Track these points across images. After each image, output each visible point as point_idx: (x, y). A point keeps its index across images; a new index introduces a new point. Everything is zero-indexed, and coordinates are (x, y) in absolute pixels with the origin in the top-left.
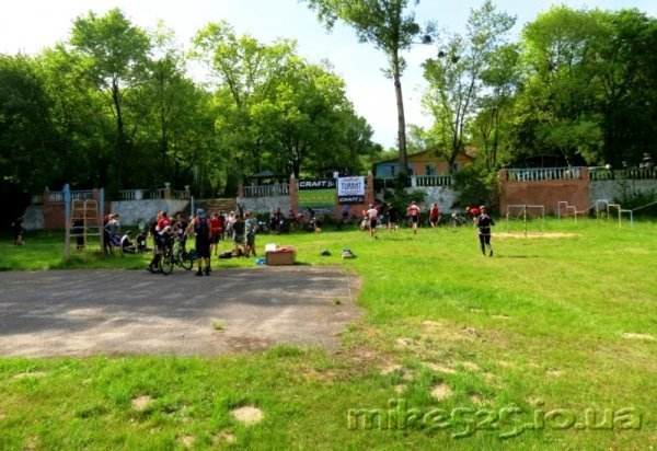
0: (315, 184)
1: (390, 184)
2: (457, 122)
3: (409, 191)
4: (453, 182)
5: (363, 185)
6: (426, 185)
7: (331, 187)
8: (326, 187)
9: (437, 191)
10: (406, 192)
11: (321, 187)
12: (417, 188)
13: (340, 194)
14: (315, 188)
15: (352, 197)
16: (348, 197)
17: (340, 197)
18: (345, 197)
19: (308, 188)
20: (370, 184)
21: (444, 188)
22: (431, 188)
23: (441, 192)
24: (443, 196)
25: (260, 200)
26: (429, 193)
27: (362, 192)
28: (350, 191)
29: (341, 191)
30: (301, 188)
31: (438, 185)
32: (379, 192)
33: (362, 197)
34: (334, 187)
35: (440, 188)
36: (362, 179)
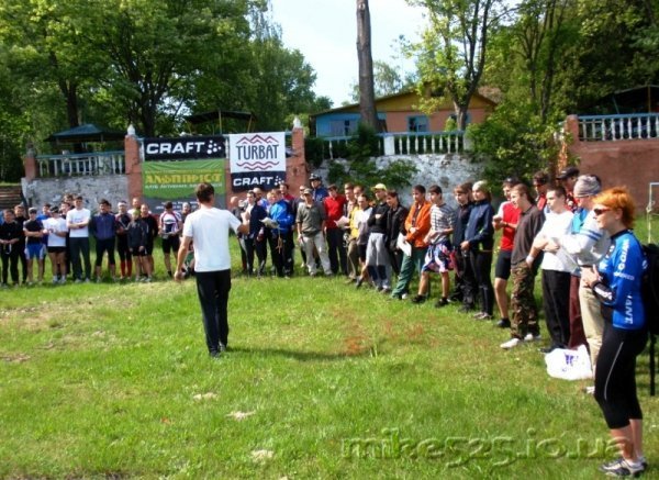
0: (179, 147)
1: (340, 150)
2: (475, 23)
3: (381, 164)
4: (467, 145)
5: (282, 150)
6: (413, 151)
7: (214, 155)
8: (203, 155)
9: (437, 164)
10: (373, 166)
11: (192, 155)
12: (394, 159)
13: (235, 169)
14: (178, 156)
15: (259, 175)
16: (251, 175)
17: (235, 176)
18: (243, 175)
19: (165, 157)
20: (299, 146)
21: (449, 157)
22: (424, 157)
23: (443, 166)
24: (449, 175)
25: (71, 185)
26: (420, 167)
27: (280, 163)
28: (254, 164)
29: (236, 163)
30: (149, 158)
31: (437, 151)
32: (317, 165)
33: (282, 175)
34: (221, 154)
35: (442, 157)
36: (280, 137)
